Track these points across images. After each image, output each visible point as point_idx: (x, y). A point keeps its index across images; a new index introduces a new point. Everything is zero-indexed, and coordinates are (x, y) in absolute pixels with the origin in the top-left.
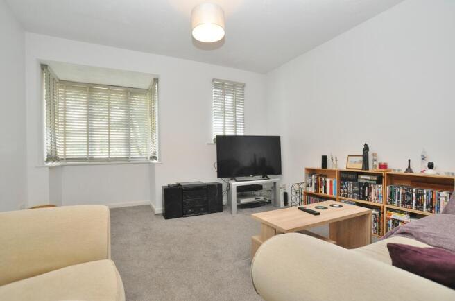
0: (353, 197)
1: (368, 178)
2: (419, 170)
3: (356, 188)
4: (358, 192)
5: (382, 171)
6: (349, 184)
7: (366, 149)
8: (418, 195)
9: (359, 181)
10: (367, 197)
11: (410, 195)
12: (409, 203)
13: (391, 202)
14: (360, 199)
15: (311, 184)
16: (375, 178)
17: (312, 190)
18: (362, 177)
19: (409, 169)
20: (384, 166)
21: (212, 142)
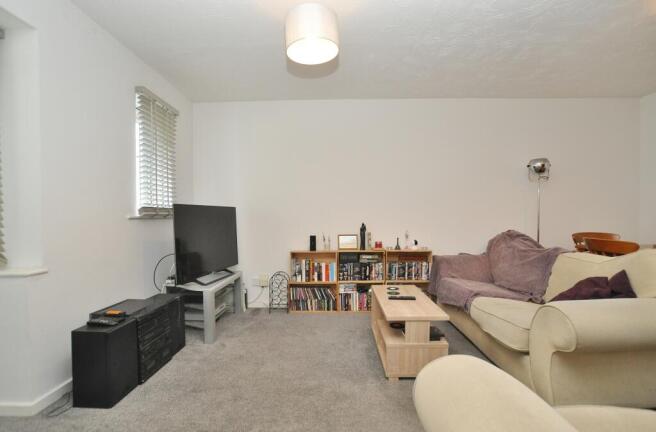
0: (354, 279)
1: (370, 257)
2: (406, 246)
3: (357, 269)
4: (359, 273)
5: (378, 250)
6: (349, 266)
7: (363, 229)
8: (410, 267)
9: (361, 261)
10: (369, 277)
11: (404, 269)
12: (403, 275)
13: (390, 277)
14: (361, 279)
15: (300, 272)
16: (376, 257)
17: (301, 279)
18: (363, 257)
19: (398, 247)
20: (379, 245)
21: (137, 215)
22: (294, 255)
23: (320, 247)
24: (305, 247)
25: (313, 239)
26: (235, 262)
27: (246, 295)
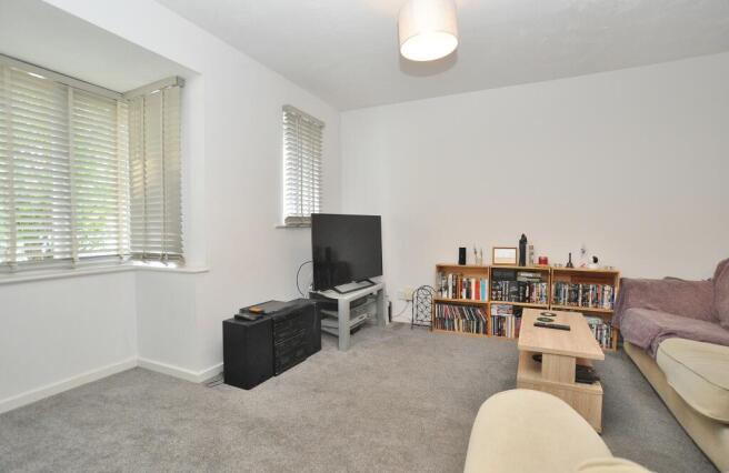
0: (510, 300)
1: (531, 275)
2: (583, 263)
3: (514, 289)
4: (517, 293)
5: (542, 267)
6: (504, 284)
7: (523, 241)
8: (585, 291)
9: (519, 279)
10: (528, 298)
11: (577, 292)
12: (576, 300)
13: (557, 302)
14: (519, 301)
15: (446, 288)
16: (539, 275)
17: (447, 296)
18: (522, 274)
19: (570, 264)
20: (544, 261)
21: (284, 224)
22: (442, 269)
23: (471, 261)
24: (454, 260)
25: (463, 252)
26: (379, 272)
27: (390, 308)
